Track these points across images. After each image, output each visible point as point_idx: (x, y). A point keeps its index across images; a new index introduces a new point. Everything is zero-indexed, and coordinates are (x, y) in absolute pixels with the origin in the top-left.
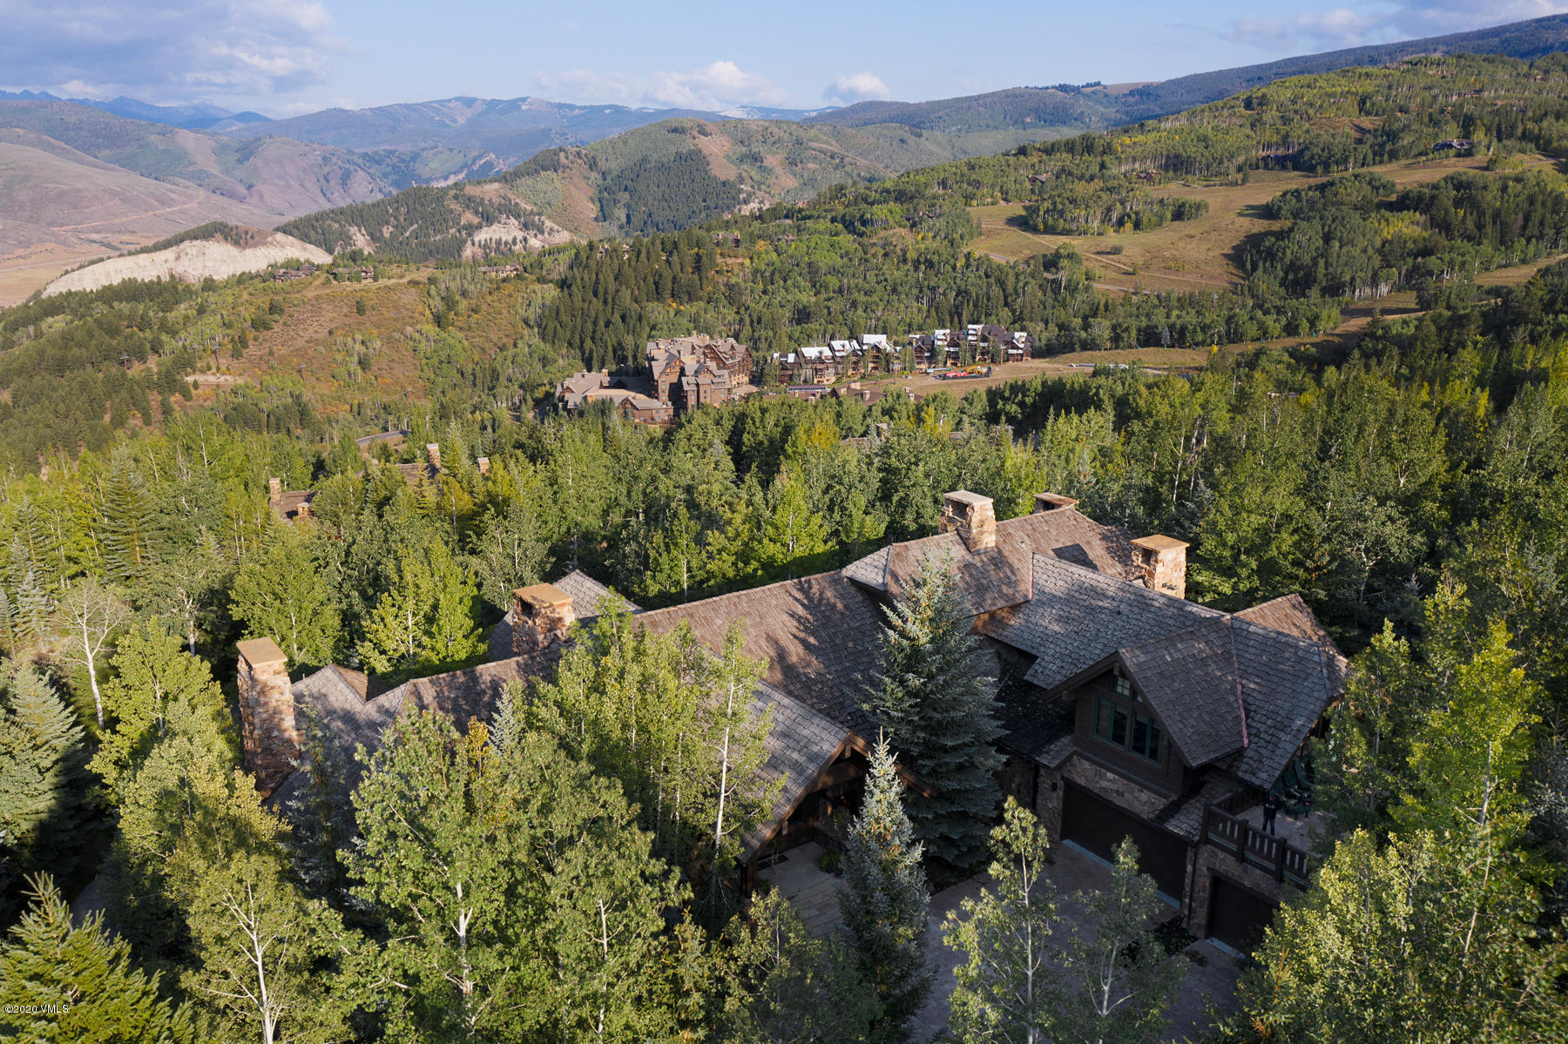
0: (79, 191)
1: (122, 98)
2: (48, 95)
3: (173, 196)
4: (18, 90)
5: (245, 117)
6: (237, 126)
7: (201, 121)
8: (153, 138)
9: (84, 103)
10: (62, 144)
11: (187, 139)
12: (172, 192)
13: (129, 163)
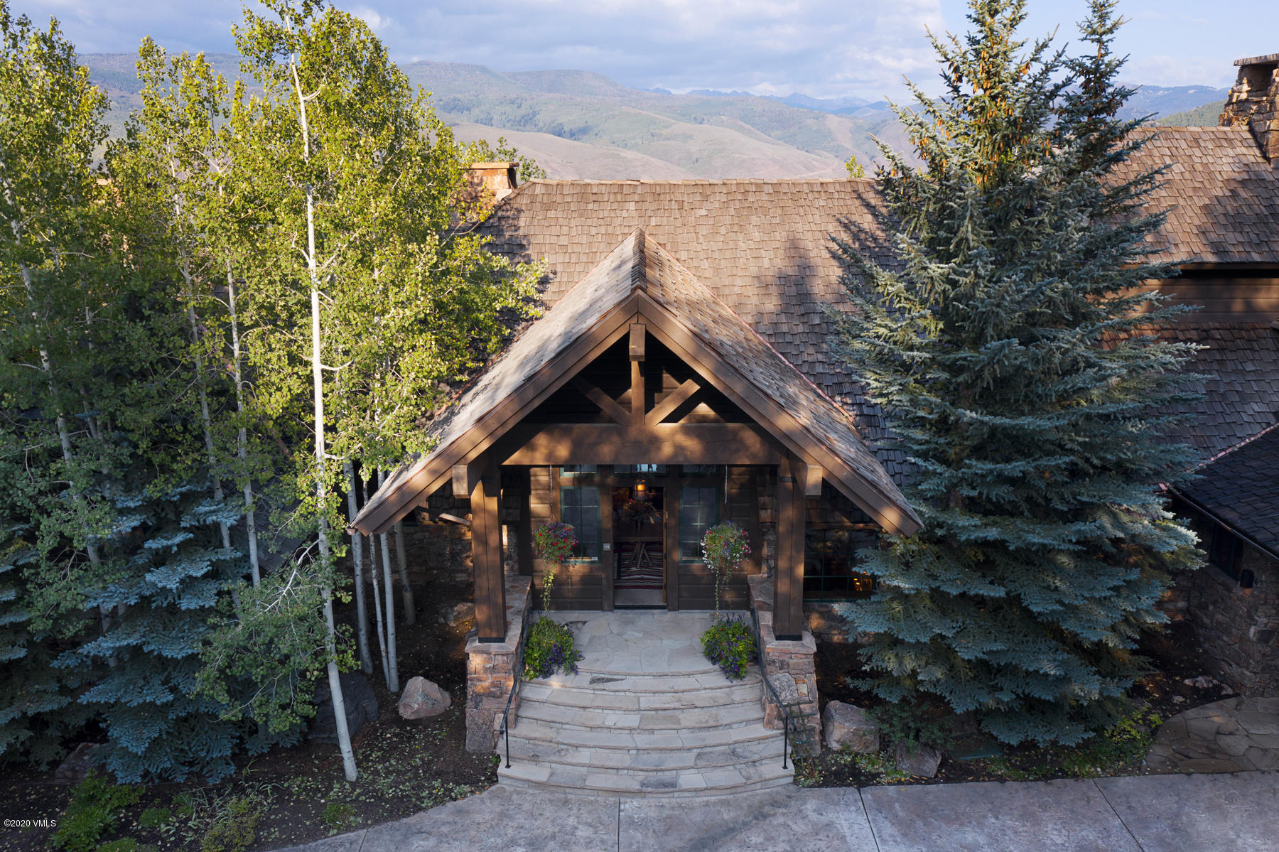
0: (753, 159)
1: (795, 94)
2: (747, 93)
3: (815, 163)
4: (729, 91)
5: (879, 105)
6: (873, 111)
7: (847, 110)
8: (810, 121)
9: (769, 99)
10: (749, 127)
11: (833, 122)
12: (816, 160)
13: (790, 140)
